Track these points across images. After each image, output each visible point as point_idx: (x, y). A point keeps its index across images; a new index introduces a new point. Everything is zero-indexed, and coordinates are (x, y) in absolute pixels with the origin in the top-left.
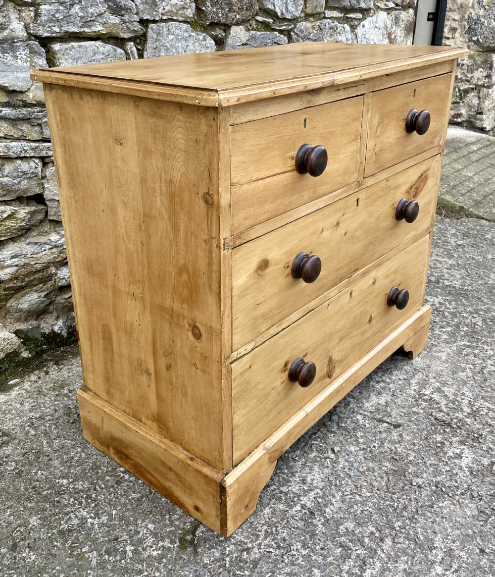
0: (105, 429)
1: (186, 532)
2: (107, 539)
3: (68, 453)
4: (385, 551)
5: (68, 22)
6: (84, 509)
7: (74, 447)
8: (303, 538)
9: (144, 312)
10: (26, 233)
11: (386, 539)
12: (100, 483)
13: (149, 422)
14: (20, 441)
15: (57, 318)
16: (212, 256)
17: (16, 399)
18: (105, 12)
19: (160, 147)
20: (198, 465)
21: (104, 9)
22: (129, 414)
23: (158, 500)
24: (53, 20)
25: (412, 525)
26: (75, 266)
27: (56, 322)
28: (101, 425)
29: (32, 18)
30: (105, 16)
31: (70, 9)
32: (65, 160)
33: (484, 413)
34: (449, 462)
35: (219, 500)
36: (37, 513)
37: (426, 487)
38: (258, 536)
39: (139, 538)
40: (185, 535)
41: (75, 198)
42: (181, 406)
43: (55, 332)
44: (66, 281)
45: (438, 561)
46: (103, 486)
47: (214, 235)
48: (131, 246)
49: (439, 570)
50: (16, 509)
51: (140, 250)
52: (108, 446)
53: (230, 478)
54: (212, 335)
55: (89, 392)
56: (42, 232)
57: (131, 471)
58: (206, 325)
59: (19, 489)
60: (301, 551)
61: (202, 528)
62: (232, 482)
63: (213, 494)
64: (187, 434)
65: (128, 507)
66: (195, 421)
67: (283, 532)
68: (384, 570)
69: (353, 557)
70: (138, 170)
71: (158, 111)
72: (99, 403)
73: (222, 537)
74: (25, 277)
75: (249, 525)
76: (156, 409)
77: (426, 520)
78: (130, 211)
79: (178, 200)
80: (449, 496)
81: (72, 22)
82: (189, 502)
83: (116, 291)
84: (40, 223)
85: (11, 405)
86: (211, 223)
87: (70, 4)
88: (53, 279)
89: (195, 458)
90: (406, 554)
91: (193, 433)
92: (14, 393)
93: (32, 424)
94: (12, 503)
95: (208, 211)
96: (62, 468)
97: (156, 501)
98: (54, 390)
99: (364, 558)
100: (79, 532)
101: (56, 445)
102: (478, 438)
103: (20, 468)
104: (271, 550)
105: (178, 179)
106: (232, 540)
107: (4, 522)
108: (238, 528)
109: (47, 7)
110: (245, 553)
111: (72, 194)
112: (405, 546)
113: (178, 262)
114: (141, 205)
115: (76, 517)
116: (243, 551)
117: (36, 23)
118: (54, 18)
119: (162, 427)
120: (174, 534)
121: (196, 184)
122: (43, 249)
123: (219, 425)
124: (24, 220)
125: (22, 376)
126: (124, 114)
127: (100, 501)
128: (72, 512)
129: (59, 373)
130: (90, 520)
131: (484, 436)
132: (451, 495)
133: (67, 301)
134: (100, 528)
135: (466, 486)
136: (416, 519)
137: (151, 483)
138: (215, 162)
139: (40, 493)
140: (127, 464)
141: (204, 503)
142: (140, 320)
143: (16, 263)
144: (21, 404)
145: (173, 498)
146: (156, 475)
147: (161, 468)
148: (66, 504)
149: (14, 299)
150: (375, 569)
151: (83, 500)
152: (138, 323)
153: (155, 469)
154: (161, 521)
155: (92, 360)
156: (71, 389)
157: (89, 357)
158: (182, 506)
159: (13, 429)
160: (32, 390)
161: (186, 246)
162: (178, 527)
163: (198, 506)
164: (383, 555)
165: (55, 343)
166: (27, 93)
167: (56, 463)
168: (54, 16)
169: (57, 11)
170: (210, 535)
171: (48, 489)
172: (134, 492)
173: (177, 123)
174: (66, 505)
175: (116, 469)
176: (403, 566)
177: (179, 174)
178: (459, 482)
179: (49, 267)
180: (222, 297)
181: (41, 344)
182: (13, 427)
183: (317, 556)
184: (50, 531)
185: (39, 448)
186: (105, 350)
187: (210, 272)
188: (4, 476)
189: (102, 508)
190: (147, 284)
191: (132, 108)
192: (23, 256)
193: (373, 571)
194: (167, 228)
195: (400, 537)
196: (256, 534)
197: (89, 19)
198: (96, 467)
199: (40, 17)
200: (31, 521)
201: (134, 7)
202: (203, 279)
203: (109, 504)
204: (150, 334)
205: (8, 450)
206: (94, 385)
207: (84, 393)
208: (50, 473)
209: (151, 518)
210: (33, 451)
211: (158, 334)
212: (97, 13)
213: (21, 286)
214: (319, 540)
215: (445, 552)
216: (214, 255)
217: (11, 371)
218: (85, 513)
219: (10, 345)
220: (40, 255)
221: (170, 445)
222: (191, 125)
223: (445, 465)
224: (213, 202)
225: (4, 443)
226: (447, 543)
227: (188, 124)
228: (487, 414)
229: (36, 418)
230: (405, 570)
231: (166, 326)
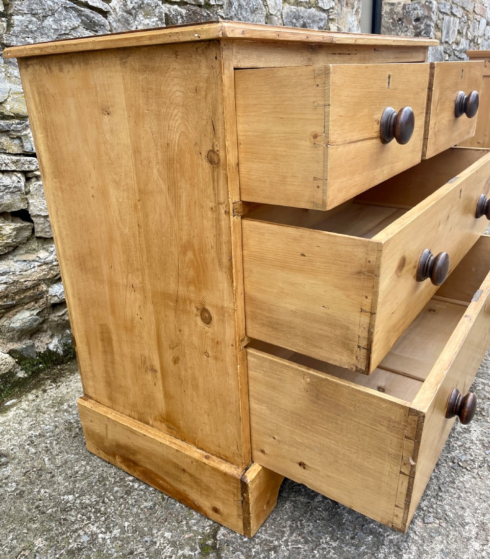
0: (110, 436)
1: (206, 537)
2: (121, 554)
3: (72, 468)
4: (417, 533)
5: (42, 34)
6: (93, 525)
7: (77, 461)
8: (330, 529)
9: (145, 303)
10: (14, 250)
11: (416, 521)
12: (109, 495)
13: (157, 424)
14: (20, 461)
15: (52, 337)
16: (220, 225)
17: (14, 419)
18: (79, 26)
19: (154, 107)
20: (215, 462)
21: (78, 23)
22: (134, 418)
23: (172, 506)
24: (26, 31)
25: (438, 503)
26: (66, 265)
27: (50, 340)
28: (105, 433)
29: (4, 29)
30: (79, 30)
31: (43, 21)
32: (48, 146)
33: (481, 388)
34: (460, 438)
35: (241, 498)
36: (42, 534)
37: (443, 463)
38: (283, 532)
39: (156, 549)
40: (205, 540)
41: (61, 188)
42: (192, 401)
43: (50, 350)
44: (59, 298)
45: (474, 536)
46: (112, 497)
47: (222, 200)
48: (127, 230)
49: (476, 546)
50: (19, 532)
51: (137, 233)
52: (114, 456)
53: (251, 473)
54: (224, 316)
55: (90, 400)
56: (30, 250)
57: (140, 478)
58: (217, 306)
59: (21, 511)
60: (331, 543)
61: (222, 531)
62: (253, 477)
63: (233, 492)
64: (200, 430)
65: (141, 517)
66: (208, 416)
67: (309, 525)
68: (420, 553)
69: (386, 543)
70: (129, 140)
71: (149, 64)
72: (102, 410)
73: (245, 537)
74: (15, 295)
75: (271, 521)
76: (164, 409)
77: (452, 496)
78: (124, 191)
79: (178, 166)
80: (467, 470)
81: (46, 34)
82: (206, 504)
83: (112, 284)
84: (28, 240)
85: (9, 425)
86: (218, 186)
87: (43, 16)
88: (45, 296)
89: (211, 456)
90: (440, 534)
91: (207, 429)
92: (11, 414)
93: (31, 442)
94: (14, 526)
95: (213, 172)
96: (67, 484)
97: (170, 507)
98: (53, 407)
99: (398, 542)
100: (90, 549)
101: (58, 462)
102: (480, 411)
103: (21, 488)
104: (300, 546)
105: (177, 141)
106: (257, 540)
107: (7, 547)
108: (262, 526)
109: (20, 17)
110: (273, 552)
111: (58, 185)
112: (436, 525)
113: (181, 239)
114: (135, 180)
115: (86, 533)
116: (270, 550)
117: (9, 34)
118: (27, 29)
119: (172, 427)
120: (194, 540)
121: (198, 142)
122: (32, 266)
123: (237, 416)
124: (9, 236)
125: (19, 397)
126: (110, 77)
127: (110, 514)
128: (81, 528)
129: (57, 390)
130: (100, 536)
131: (486, 409)
132: (469, 469)
133: (61, 319)
134: (112, 543)
135: (482, 459)
136: (441, 496)
137: (162, 489)
138: (220, 110)
139: (44, 513)
140: (135, 471)
141: (224, 503)
142: (141, 314)
143: (5, 281)
144: (20, 423)
145: (189, 502)
146: (168, 480)
147: (174, 471)
148: (73, 520)
149: (5, 319)
150: (411, 553)
151: (91, 515)
152: (139, 316)
153: (167, 473)
154: (178, 527)
155: (91, 365)
156: (71, 404)
157: (88, 362)
158: (198, 509)
159: (12, 450)
160: (30, 409)
161: (190, 219)
162: (196, 533)
163: (217, 507)
164: (417, 538)
165: (51, 361)
166: (3, 105)
167: (60, 479)
168: (27, 27)
169: (30, 22)
170: (232, 538)
171: (53, 507)
172: (146, 501)
173: (173, 72)
174: (73, 522)
175: (124, 478)
176: (439, 547)
177: (178, 135)
178: (474, 456)
179: (39, 285)
180: (234, 271)
181: (37, 363)
182: (12, 447)
183: (348, 546)
184: (57, 552)
185: (40, 466)
186: (105, 352)
187: (219, 244)
188: (4, 498)
189: (113, 521)
190: (147, 271)
191: (119, 68)
192: (11, 273)
193: (410, 555)
194: (167, 202)
195: (430, 516)
196: (281, 530)
197: (63, 32)
198: (102, 480)
199: (13, 27)
200: (36, 542)
201: (108, 23)
202: (211, 255)
203: (120, 516)
204: (153, 327)
205: (8, 470)
206: (95, 393)
207: (84, 401)
208: (54, 490)
209: (167, 526)
210: (35, 469)
211: (163, 325)
212: (70, 27)
213: (11, 304)
214: (347, 529)
215: (477, 526)
216: (223, 223)
217: (7, 393)
218: (95, 529)
219: (4, 365)
220: (29, 272)
221: (182, 445)
222: (189, 72)
223: (456, 440)
224: (219, 160)
225: (3, 464)
226: (478, 517)
227: (185, 72)
228: (483, 389)
229: (36, 436)
230: (442, 550)
231: (171, 315)
